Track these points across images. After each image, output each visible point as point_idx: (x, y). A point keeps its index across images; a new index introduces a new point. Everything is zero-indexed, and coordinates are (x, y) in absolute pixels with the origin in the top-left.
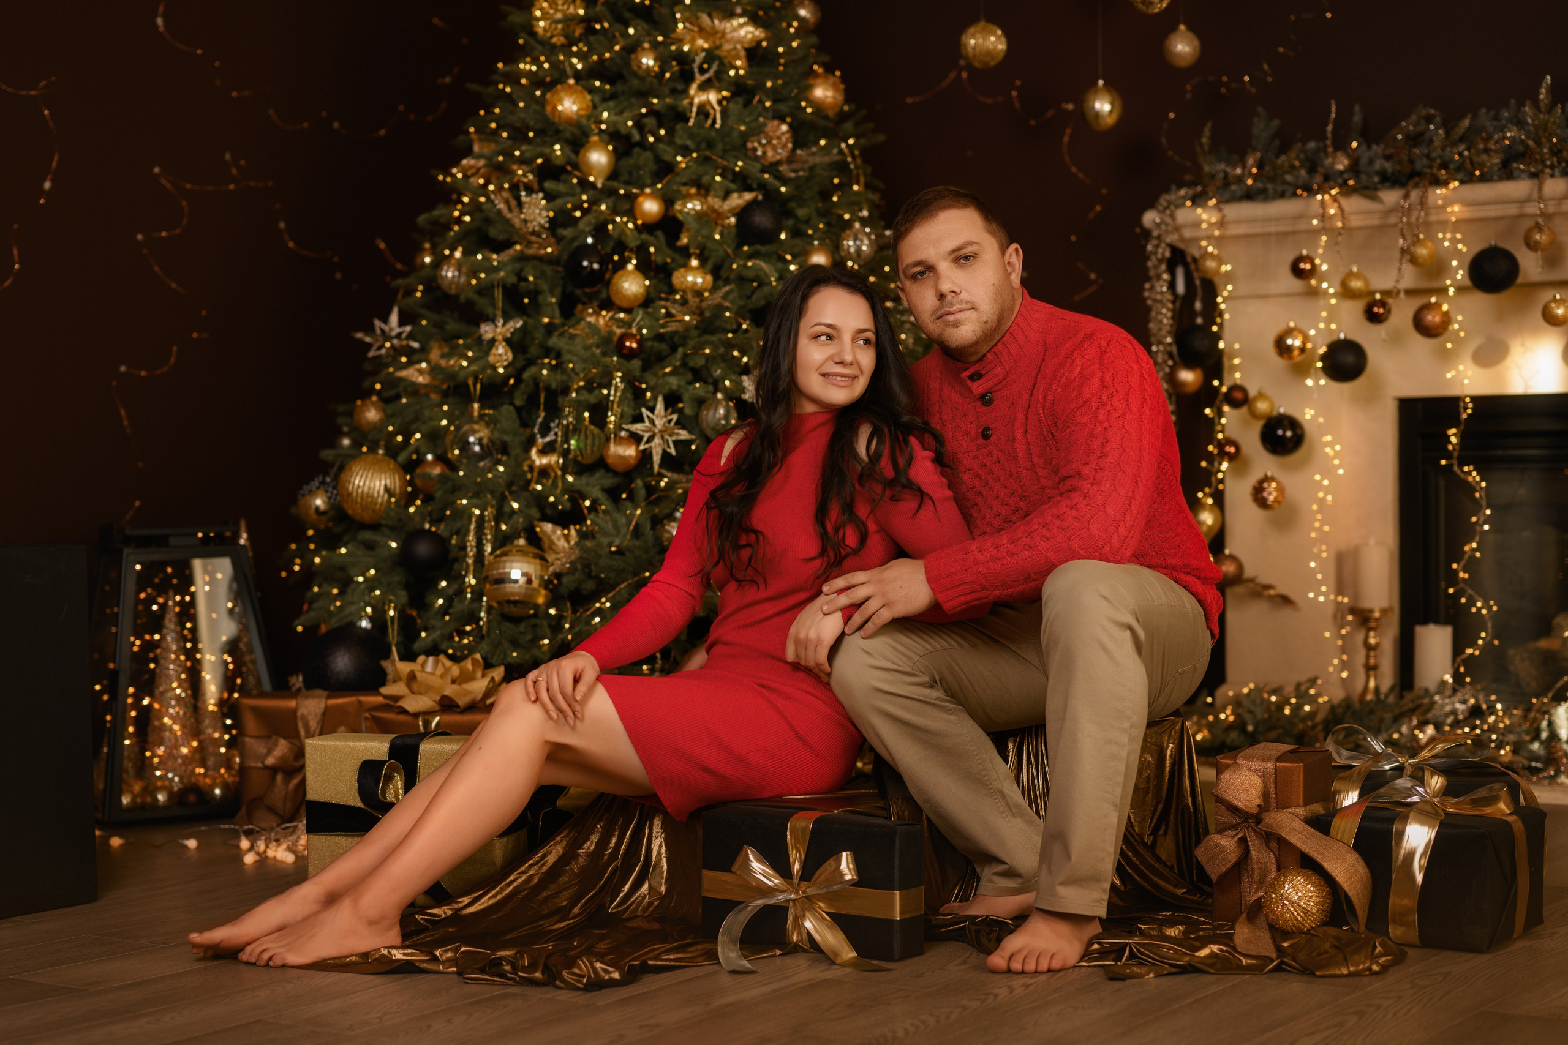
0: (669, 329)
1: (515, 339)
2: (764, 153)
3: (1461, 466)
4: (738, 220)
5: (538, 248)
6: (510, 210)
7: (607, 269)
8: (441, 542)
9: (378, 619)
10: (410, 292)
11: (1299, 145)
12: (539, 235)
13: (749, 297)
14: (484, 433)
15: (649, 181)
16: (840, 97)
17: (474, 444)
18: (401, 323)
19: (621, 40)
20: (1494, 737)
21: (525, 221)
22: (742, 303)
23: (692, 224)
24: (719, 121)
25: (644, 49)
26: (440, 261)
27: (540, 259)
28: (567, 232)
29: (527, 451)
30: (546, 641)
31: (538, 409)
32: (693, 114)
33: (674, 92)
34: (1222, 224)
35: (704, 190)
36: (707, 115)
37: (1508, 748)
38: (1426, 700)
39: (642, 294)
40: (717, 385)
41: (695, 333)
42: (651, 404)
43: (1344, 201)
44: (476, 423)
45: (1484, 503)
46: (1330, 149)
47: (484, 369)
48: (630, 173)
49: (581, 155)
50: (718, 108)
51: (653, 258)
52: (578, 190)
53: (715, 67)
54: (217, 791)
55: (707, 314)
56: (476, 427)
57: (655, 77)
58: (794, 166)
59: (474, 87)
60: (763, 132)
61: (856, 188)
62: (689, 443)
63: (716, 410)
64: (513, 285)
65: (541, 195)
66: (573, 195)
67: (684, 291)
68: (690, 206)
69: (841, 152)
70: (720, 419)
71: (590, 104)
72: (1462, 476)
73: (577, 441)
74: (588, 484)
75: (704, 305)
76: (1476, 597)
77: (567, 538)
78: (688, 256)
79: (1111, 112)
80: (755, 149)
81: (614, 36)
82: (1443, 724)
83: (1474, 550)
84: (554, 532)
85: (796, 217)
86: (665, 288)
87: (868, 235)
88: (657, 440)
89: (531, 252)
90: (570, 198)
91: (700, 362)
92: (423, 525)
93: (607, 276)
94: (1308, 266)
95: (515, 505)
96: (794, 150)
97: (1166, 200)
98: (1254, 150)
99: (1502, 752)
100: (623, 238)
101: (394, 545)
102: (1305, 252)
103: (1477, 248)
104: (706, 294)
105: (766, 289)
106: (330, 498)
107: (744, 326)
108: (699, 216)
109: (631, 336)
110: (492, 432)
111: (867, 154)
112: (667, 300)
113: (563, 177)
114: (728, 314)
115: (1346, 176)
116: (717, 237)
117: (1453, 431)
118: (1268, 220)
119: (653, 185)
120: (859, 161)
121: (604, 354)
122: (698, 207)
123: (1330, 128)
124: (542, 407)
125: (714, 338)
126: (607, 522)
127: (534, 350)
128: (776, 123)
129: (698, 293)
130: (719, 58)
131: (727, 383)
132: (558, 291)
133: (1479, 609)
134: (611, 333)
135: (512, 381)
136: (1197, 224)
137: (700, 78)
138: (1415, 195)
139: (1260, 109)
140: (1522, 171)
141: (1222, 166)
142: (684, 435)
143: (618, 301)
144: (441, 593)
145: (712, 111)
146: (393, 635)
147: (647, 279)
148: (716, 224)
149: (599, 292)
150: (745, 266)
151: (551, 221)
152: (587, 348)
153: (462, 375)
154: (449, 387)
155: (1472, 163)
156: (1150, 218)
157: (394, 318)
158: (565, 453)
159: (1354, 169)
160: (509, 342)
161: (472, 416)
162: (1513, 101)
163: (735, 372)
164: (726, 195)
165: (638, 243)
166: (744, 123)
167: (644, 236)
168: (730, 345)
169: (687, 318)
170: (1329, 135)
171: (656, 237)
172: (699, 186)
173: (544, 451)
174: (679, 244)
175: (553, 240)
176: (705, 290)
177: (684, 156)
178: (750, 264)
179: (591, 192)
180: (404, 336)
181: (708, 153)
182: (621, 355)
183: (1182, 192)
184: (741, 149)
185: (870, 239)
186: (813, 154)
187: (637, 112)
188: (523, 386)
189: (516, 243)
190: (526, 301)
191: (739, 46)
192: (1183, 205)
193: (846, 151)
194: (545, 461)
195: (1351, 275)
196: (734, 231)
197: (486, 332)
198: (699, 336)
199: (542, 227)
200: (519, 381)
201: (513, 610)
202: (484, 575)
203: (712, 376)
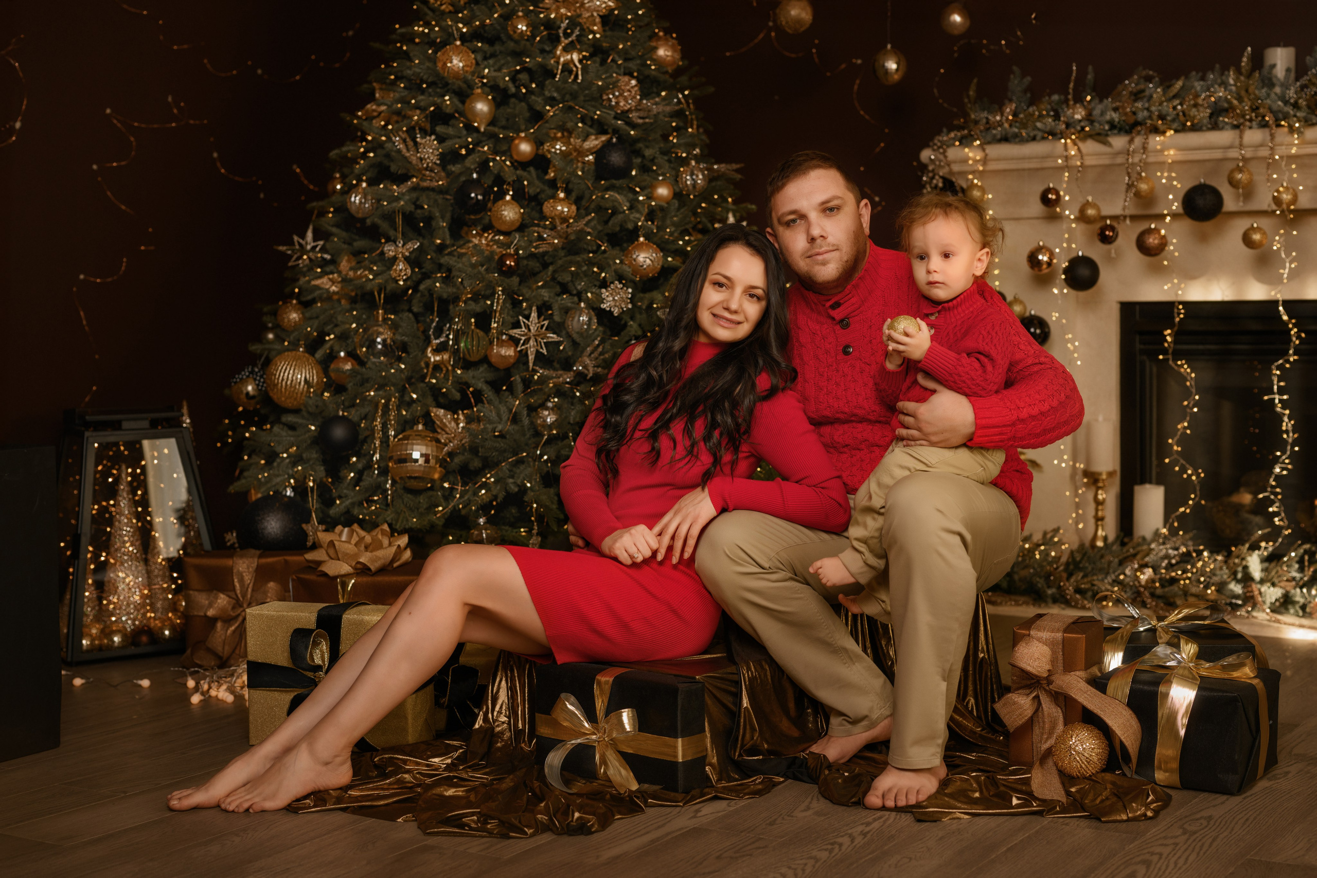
0: (541, 250)
1: (413, 256)
2: (617, 103)
3: (1175, 360)
4: (596, 159)
5: (431, 181)
6: (408, 150)
7: (489, 199)
8: (353, 427)
9: (301, 490)
10: (323, 213)
11: (1047, 98)
12: (432, 170)
13: (606, 222)
14: (387, 334)
15: (523, 127)
16: (677, 56)
17: (379, 343)
18: (315, 239)
19: (499, 9)
20: (1202, 579)
21: (421, 159)
22: (600, 228)
23: (557, 162)
24: (580, 77)
25: (518, 17)
26: (349, 190)
27: (433, 190)
28: (455, 168)
29: (424, 351)
30: (440, 509)
31: (432, 314)
32: (559, 71)
33: (543, 51)
34: (985, 161)
35: (567, 132)
36: (571, 72)
37: (1213, 588)
38: (1145, 547)
39: (518, 220)
40: (580, 296)
41: (562, 253)
42: (526, 312)
43: (1081, 144)
44: (382, 326)
45: (1194, 391)
46: (1071, 103)
47: (387, 281)
48: (508, 120)
49: (466, 105)
50: (579, 66)
51: (526, 190)
52: (465, 132)
53: (577, 32)
54: (167, 632)
55: (572, 238)
56: (381, 330)
57: (527, 40)
58: (642, 114)
59: (377, 45)
60: (617, 86)
61: (690, 130)
62: (558, 343)
63: (580, 317)
64: (411, 212)
65: (433, 137)
66: (460, 137)
67: (553, 218)
68: (557, 147)
69: (679, 102)
70: (583, 325)
71: (474, 61)
72: (1176, 368)
73: (466, 343)
74: (473, 377)
75: (569, 230)
76: (1188, 466)
77: (456, 421)
78: (556, 189)
79: (897, 70)
80: (610, 101)
81: (494, 6)
82: (1160, 566)
83: (1185, 428)
84: (445, 416)
85: (643, 157)
86: (537, 215)
87: (702, 171)
88: (532, 343)
89: (425, 184)
90: (458, 140)
91: (567, 278)
92: (338, 411)
93: (489, 205)
94: (1054, 197)
95: (415, 396)
96: (641, 100)
97: (939, 141)
98: (1011, 100)
99: (1209, 591)
100: (502, 174)
101: (313, 428)
102: (1051, 185)
103: (1189, 185)
104: (572, 221)
105: (620, 216)
106: (258, 385)
107: (602, 248)
108: (564, 155)
109: (510, 256)
110: (394, 334)
111: (699, 103)
112: (538, 225)
113: (452, 122)
114: (589, 238)
115: (1083, 124)
116: (580, 173)
117: (1169, 331)
118: (1023, 158)
119: (526, 130)
120: (692, 108)
121: (487, 271)
122: (564, 148)
123: (1071, 85)
124: (436, 313)
125: (578, 259)
126: (491, 411)
127: (428, 266)
128: (626, 78)
129: (565, 220)
130: (580, 24)
131: (589, 295)
132: (448, 216)
133: (1190, 476)
134: (493, 253)
135: (410, 292)
136: (965, 160)
137: (565, 42)
138: (1138, 141)
139: (1015, 68)
140: (1227, 123)
141: (985, 114)
142: (553, 337)
143: (497, 225)
144: (352, 468)
145: (574, 69)
146: (313, 502)
147: (522, 207)
148: (578, 161)
149: (482, 218)
150: (603, 197)
151: (442, 157)
152: (473, 266)
153: (369, 287)
154: (356, 295)
155: (1184, 115)
156: (927, 155)
157: (309, 235)
158: (456, 352)
159: (1089, 118)
160: (407, 259)
161: (377, 320)
162: (1217, 66)
163: (595, 286)
164: (586, 138)
165: (515, 177)
166: (601, 79)
167: (519, 172)
168: (591, 263)
169: (556, 241)
170: (1071, 91)
171: (529, 172)
172: (564, 130)
173: (438, 350)
174: (548, 178)
175: (443, 174)
176: (570, 218)
177: (552, 107)
178: (607, 195)
179: (475, 135)
180: (318, 249)
181: (571, 104)
182: (501, 273)
183: (952, 135)
184: (597, 98)
185: (703, 174)
186: (656, 104)
187: (513, 69)
188: (419, 296)
189: (413, 176)
190: (422, 225)
191: (595, 14)
192: (954, 145)
193: (683, 100)
194: (438, 358)
195: (1087, 204)
196: (593, 167)
197: (388, 250)
198: (565, 256)
199: (435, 163)
200: (416, 291)
201: (413, 484)
202: (389, 455)
203: (576, 288)
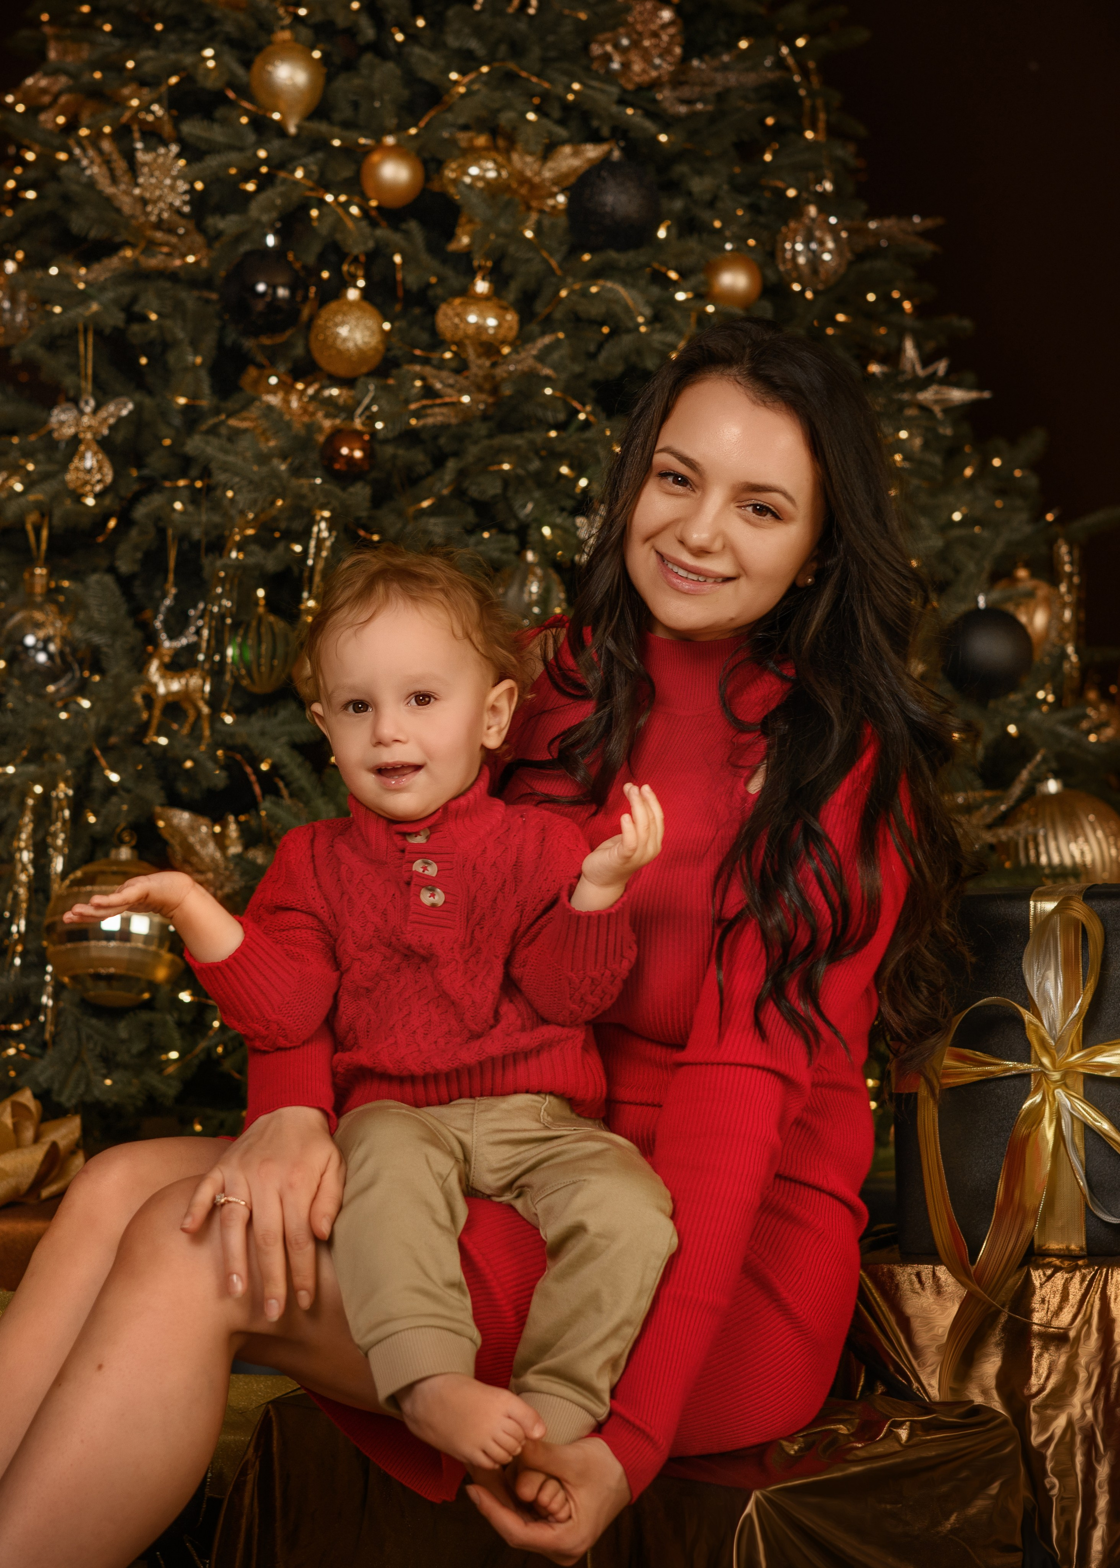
0: (430, 421)
1: (119, 437)
2: (626, 66)
4: (570, 201)
5: (169, 255)
6: (114, 181)
7: (306, 298)
12: (171, 230)
13: (593, 356)
14: (55, 626)
15: (391, 122)
17: (34, 647)
21: (144, 201)
22: (577, 368)
23: (480, 209)
27: (173, 276)
28: (227, 224)
29: (141, 666)
30: (174, 1055)
31: (166, 580)
35: (503, 139)
39: (376, 349)
40: (524, 533)
41: (482, 429)
44: (40, 607)
47: (56, 498)
48: (356, 105)
49: (256, 68)
51: (399, 276)
52: (251, 138)
55: (507, 391)
56: (39, 616)
58: (686, 92)
60: (625, 23)
61: (809, 135)
63: (523, 584)
64: (116, 329)
65: (174, 149)
66: (241, 149)
67: (460, 344)
68: (474, 171)
69: (780, 62)
70: (530, 605)
73: (241, 647)
74: (263, 734)
75: (500, 372)
77: (220, 841)
78: (471, 274)
80: (608, 58)
84: (194, 829)
85: (689, 195)
86: (425, 337)
87: (834, 231)
89: (153, 262)
90: (233, 155)
91: (491, 488)
93: (306, 313)
95: (114, 777)
96: (685, 59)
100: (339, 237)
104: (506, 350)
105: (627, 340)
107: (582, 416)
108: (493, 190)
109: (353, 436)
110: (70, 626)
111: (833, 68)
112: (426, 361)
113: (220, 113)
114: (548, 391)
116: (529, 234)
119: (400, 128)
120: (815, 81)
121: (297, 471)
122: (492, 174)
124: (171, 577)
125: (519, 441)
126: (297, 812)
127: (156, 463)
128: (649, 4)
129: (489, 348)
131: (546, 531)
132: (210, 340)
134: (312, 428)
135: (112, 524)
143: (323, 360)
147: (386, 319)
148: (529, 208)
149: (288, 345)
150: (585, 293)
151: (197, 200)
152: (263, 459)
153: (12, 510)
158: (216, 672)
160: (105, 445)
161: (31, 594)
163: (562, 509)
164: (548, 151)
165: (371, 244)
167: (383, 232)
168: (554, 455)
169: (466, 399)
171: (407, 233)
172: (494, 132)
173: (174, 666)
174: (453, 247)
175: (198, 239)
176: (504, 342)
177: (463, 73)
178: (594, 290)
179: (276, 143)
181: (511, 66)
182: (331, 475)
184: (579, 56)
185: (837, 239)
186: (725, 67)
188: (134, 533)
189: (124, 244)
190: (144, 361)
193: (791, 61)
194: (175, 686)
196: (563, 221)
197: (62, 423)
198: (490, 436)
199: (178, 212)
200: (126, 522)
201: (102, 993)
202: (47, 921)
203: (515, 517)
